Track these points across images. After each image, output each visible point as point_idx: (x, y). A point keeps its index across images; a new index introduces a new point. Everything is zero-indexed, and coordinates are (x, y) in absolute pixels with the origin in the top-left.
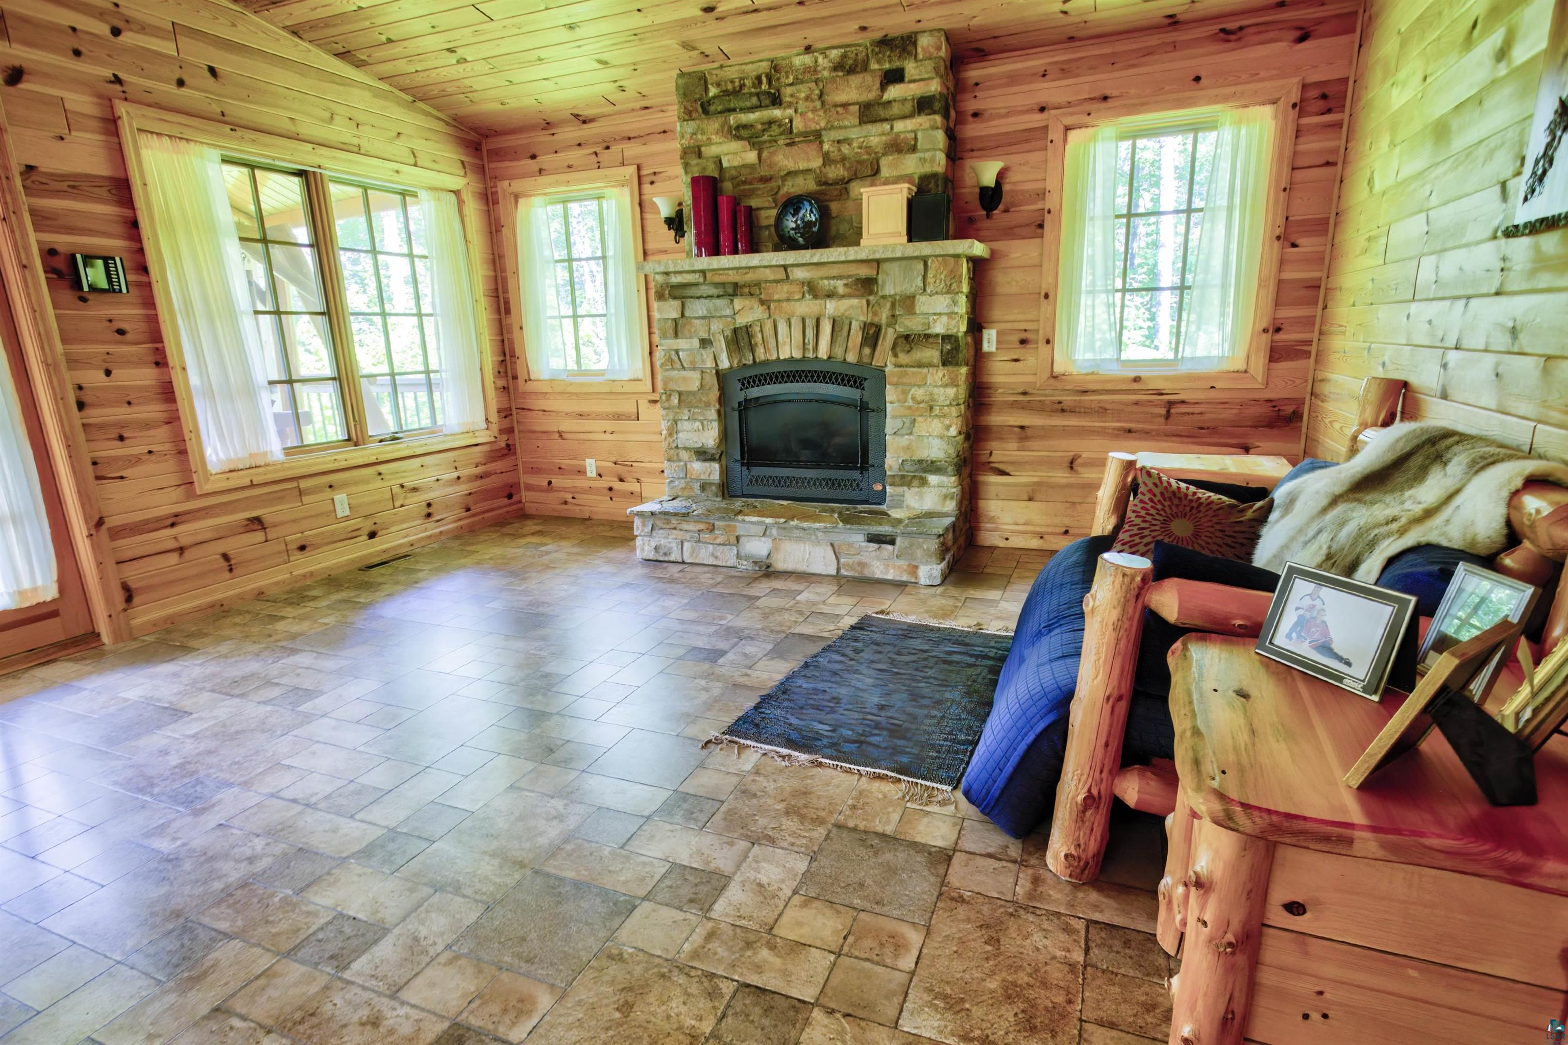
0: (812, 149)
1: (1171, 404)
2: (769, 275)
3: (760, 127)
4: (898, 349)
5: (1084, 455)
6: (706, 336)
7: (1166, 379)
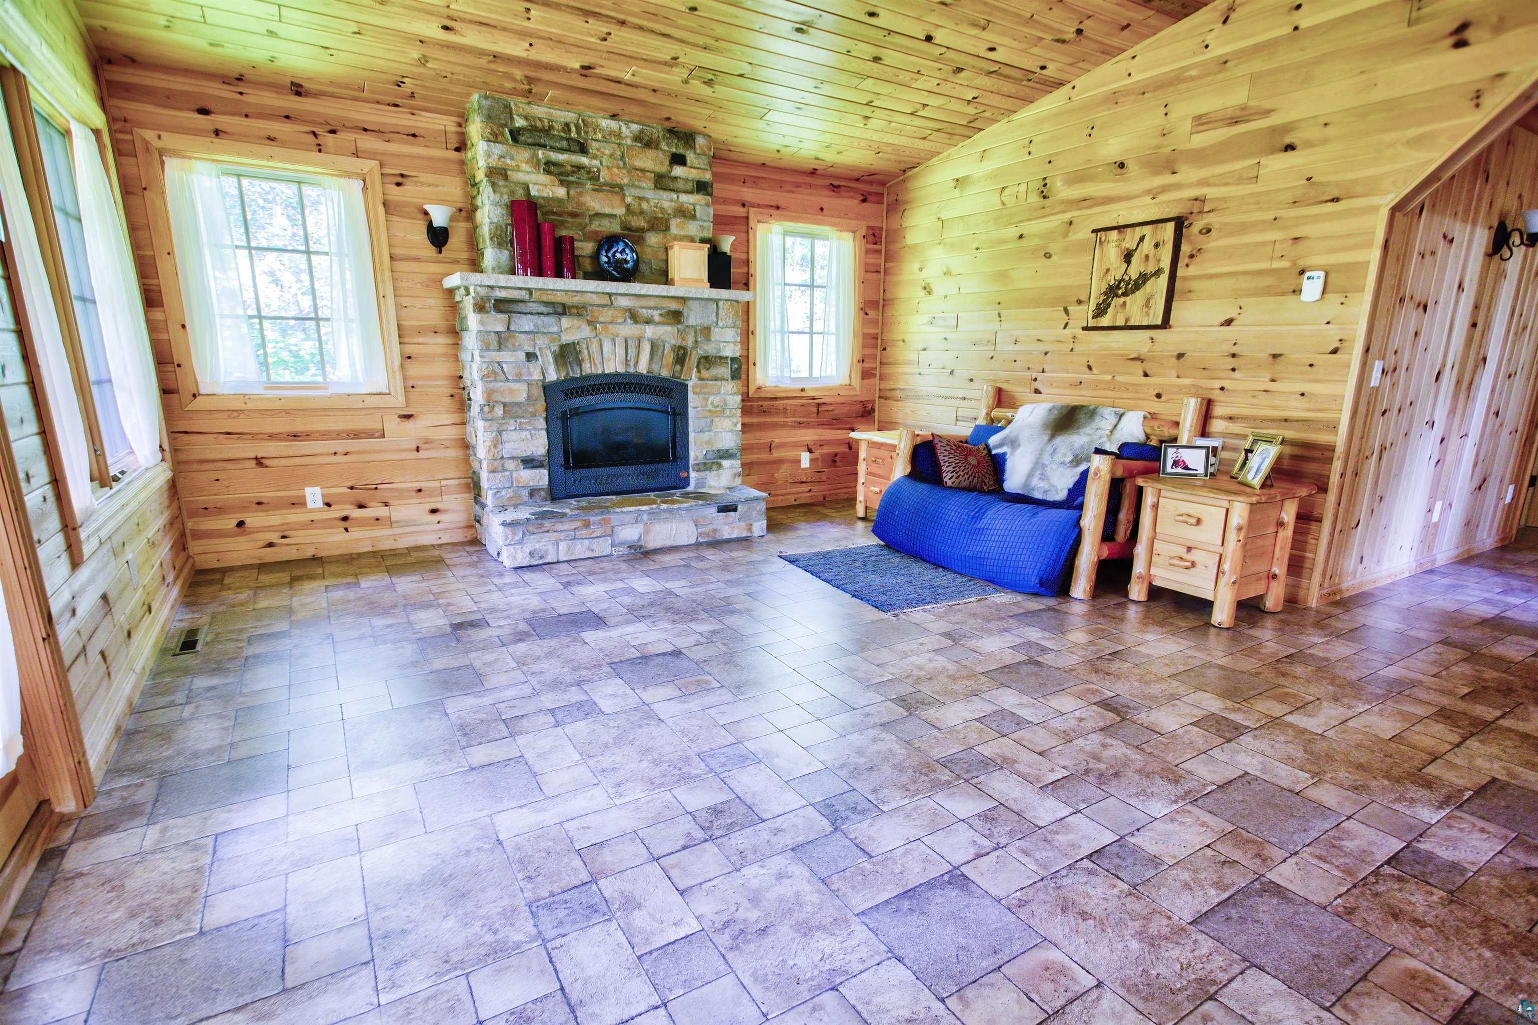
0: (616, 199)
1: (819, 405)
2: (596, 300)
3: (569, 168)
4: (701, 367)
5: (776, 440)
6: (531, 350)
7: (817, 389)
